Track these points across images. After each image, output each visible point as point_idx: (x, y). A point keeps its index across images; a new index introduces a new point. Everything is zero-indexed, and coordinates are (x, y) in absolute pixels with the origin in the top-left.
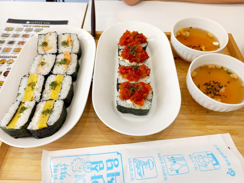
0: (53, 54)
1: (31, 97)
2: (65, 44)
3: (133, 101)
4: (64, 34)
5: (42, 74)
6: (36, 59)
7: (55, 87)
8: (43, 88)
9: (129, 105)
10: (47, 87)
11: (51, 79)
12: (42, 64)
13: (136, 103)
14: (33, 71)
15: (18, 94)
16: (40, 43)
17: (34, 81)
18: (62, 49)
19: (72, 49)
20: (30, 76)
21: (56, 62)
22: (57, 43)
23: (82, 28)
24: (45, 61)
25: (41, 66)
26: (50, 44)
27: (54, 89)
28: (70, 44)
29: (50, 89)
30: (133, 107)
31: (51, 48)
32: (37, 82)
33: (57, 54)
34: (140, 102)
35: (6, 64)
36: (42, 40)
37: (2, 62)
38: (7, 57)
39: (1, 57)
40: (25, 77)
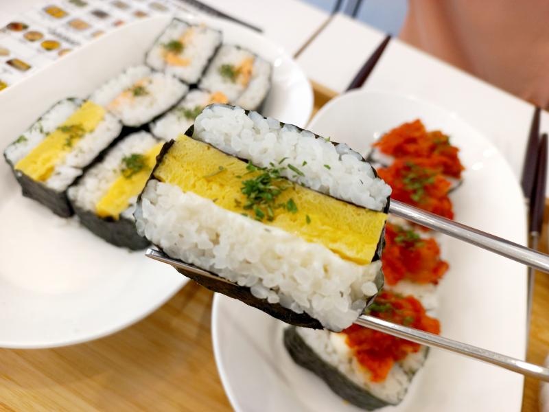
0: (183, 81)
1: (48, 165)
2: (230, 73)
3: (356, 348)
4: (238, 48)
5: (119, 117)
6: (131, 71)
7: (134, 173)
8: (100, 158)
9: (335, 352)
10: (113, 161)
11: (140, 145)
12: (138, 91)
13: (362, 361)
14: (102, 97)
15: (21, 139)
16: (166, 40)
17: (87, 125)
18: (214, 82)
19: (241, 93)
20: (85, 105)
21: (179, 107)
22: (210, 60)
23: (297, 55)
24: (149, 88)
25: (131, 94)
26: (188, 53)
27: (129, 177)
28: (241, 79)
29: (115, 171)
30: (343, 369)
31: (185, 64)
32: (92, 131)
33: (193, 87)
34: (376, 365)
35: (53, 53)
36: (175, 35)
37: (50, 46)
38: (67, 40)
39: (54, 33)
40: (70, 103)
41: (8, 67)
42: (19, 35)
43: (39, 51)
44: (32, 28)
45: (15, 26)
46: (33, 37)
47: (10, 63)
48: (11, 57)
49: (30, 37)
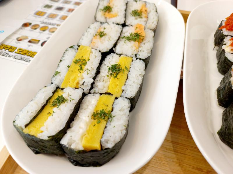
0: (118, 24)
1: (76, 82)
2: (137, 14)
4: (136, 1)
5: (98, 49)
6: (92, 26)
7: (117, 74)
8: (98, 72)
10: (105, 71)
11: (111, 60)
12: (101, 35)
14: (85, 42)
16: (102, 7)
17: (86, 57)
18: (132, 20)
19: (146, 22)
20: (79, 49)
21: (122, 36)
24: (106, 31)
25: (98, 37)
27: (116, 77)
28: (144, 15)
29: (108, 76)
31: (116, 16)
32: (89, 60)
33: (124, 25)
35: (47, 32)
37: (44, 29)
38: (50, 24)
39: (43, 23)
40: (71, 49)
41: (30, 44)
42: (29, 28)
43: (40, 32)
44: (33, 24)
45: (25, 25)
46: (35, 27)
47: (30, 42)
48: (29, 39)
49: (34, 28)
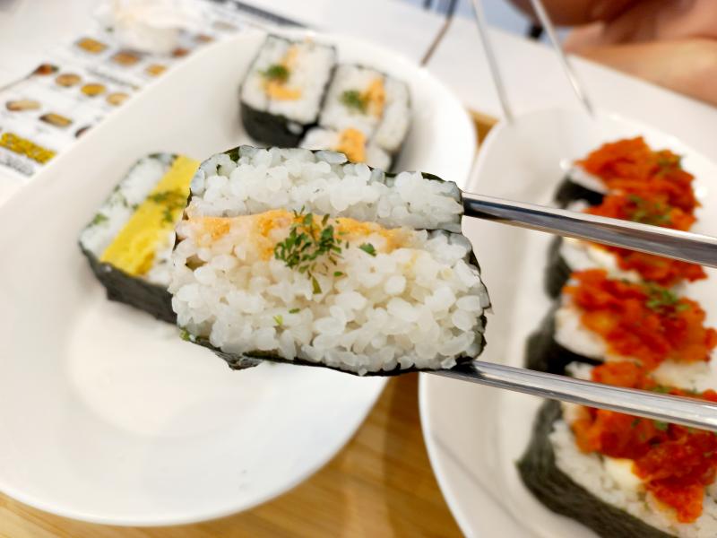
1: (146, 251)
2: (356, 101)
3: (650, 478)
4: (360, 67)
13: (659, 495)
15: (98, 219)
18: (338, 115)
19: (376, 127)
22: (327, 87)
26: (296, 80)
28: (373, 107)
34: (682, 497)
35: (99, 101)
36: (274, 57)
37: (92, 91)
38: (114, 80)
39: (94, 73)
40: (154, 161)
41: (42, 125)
42: (48, 80)
43: (79, 99)
44: (64, 69)
45: (43, 70)
46: (68, 81)
47: (44, 119)
48: (44, 111)
49: (64, 81)
